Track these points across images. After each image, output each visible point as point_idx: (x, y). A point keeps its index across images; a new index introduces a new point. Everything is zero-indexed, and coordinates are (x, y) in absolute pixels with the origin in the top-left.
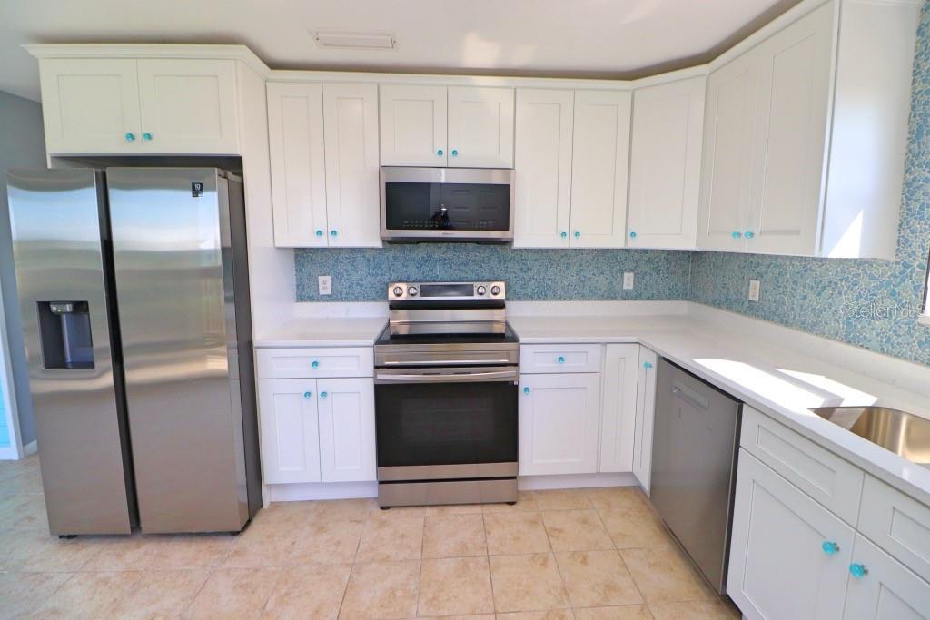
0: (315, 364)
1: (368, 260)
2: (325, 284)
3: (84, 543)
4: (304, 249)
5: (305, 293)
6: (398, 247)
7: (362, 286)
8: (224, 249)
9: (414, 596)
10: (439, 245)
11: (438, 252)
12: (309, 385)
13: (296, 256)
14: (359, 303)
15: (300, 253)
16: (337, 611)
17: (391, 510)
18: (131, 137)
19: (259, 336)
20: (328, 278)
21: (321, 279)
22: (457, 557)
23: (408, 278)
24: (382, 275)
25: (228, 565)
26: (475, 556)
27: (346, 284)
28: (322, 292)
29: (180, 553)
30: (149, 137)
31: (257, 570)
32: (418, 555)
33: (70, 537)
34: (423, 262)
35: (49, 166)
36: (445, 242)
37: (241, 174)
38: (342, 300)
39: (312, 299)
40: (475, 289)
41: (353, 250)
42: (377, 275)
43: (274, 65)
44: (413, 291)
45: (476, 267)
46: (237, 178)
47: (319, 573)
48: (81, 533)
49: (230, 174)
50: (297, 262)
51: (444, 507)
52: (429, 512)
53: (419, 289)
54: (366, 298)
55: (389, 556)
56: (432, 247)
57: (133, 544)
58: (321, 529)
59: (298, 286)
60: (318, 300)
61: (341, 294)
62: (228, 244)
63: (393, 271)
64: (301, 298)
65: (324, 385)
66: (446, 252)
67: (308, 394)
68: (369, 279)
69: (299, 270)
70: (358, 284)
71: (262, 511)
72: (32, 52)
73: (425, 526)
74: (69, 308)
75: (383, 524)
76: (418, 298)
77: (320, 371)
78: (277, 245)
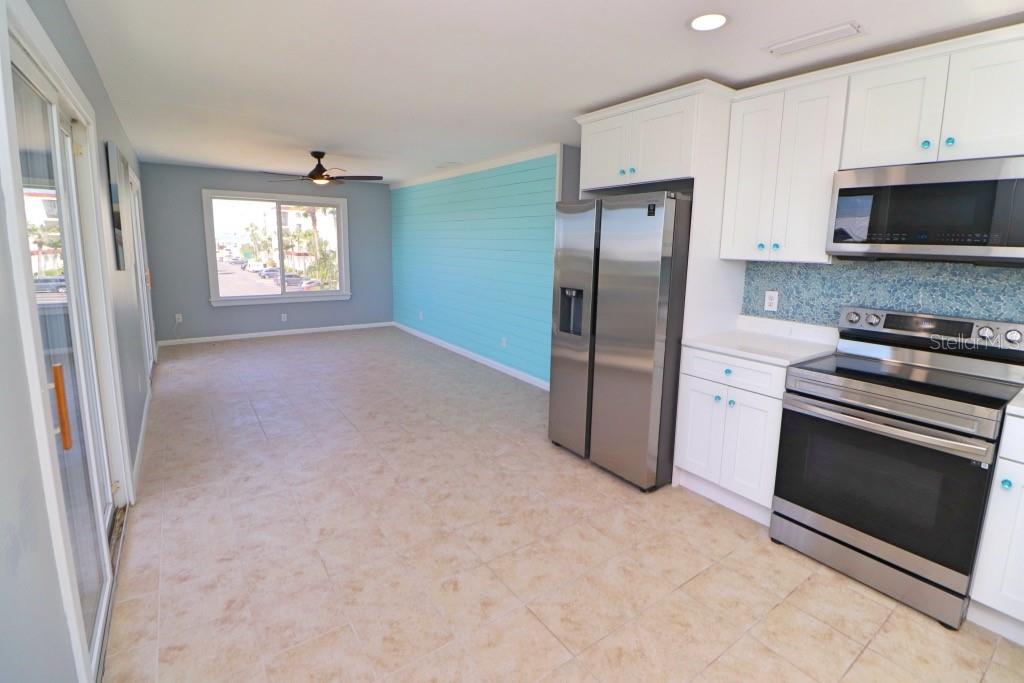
0: (728, 372)
1: (824, 279)
2: (772, 299)
3: (563, 451)
4: (755, 262)
5: (751, 307)
6: (866, 264)
7: (812, 306)
8: (664, 259)
9: (755, 618)
10: (928, 265)
11: (923, 273)
12: (721, 391)
13: (747, 269)
14: (806, 325)
15: (751, 266)
16: (683, 582)
17: (781, 547)
18: (623, 172)
19: (689, 335)
20: (775, 294)
21: (768, 294)
22: (825, 622)
23: (874, 303)
24: (838, 297)
25: (628, 507)
26: (849, 637)
27: (795, 302)
28: (767, 308)
29: (605, 483)
30: (633, 170)
31: (644, 521)
32: (783, 595)
33: (557, 444)
34: (898, 286)
35: (580, 198)
36: (939, 261)
37: (691, 193)
38: (786, 318)
39: (756, 313)
40: (975, 329)
41: (807, 265)
42: (833, 296)
43: (738, 86)
44: (874, 320)
45: (992, 300)
46: (686, 198)
47: (686, 550)
48: (565, 445)
49: (679, 195)
50: (748, 275)
51: (844, 577)
52: (823, 571)
53: (883, 319)
54: (815, 321)
55: (752, 577)
56: (916, 267)
57: (584, 464)
58: (707, 524)
59: (745, 299)
60: (762, 316)
61: (787, 312)
62: (669, 253)
63: (855, 293)
64: (746, 311)
65: (735, 395)
66: (938, 274)
67: (718, 398)
68: (822, 299)
69: (748, 284)
70: (807, 304)
71: (668, 486)
72: (579, 122)
73: (809, 579)
74: (574, 293)
75: (765, 551)
76: (880, 329)
77: (732, 379)
78: (724, 256)
